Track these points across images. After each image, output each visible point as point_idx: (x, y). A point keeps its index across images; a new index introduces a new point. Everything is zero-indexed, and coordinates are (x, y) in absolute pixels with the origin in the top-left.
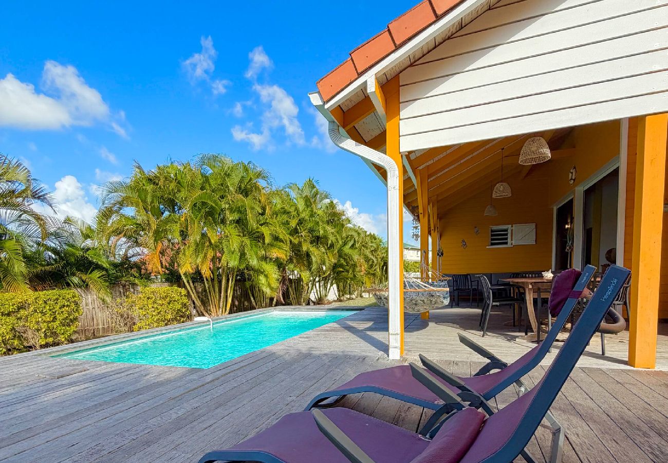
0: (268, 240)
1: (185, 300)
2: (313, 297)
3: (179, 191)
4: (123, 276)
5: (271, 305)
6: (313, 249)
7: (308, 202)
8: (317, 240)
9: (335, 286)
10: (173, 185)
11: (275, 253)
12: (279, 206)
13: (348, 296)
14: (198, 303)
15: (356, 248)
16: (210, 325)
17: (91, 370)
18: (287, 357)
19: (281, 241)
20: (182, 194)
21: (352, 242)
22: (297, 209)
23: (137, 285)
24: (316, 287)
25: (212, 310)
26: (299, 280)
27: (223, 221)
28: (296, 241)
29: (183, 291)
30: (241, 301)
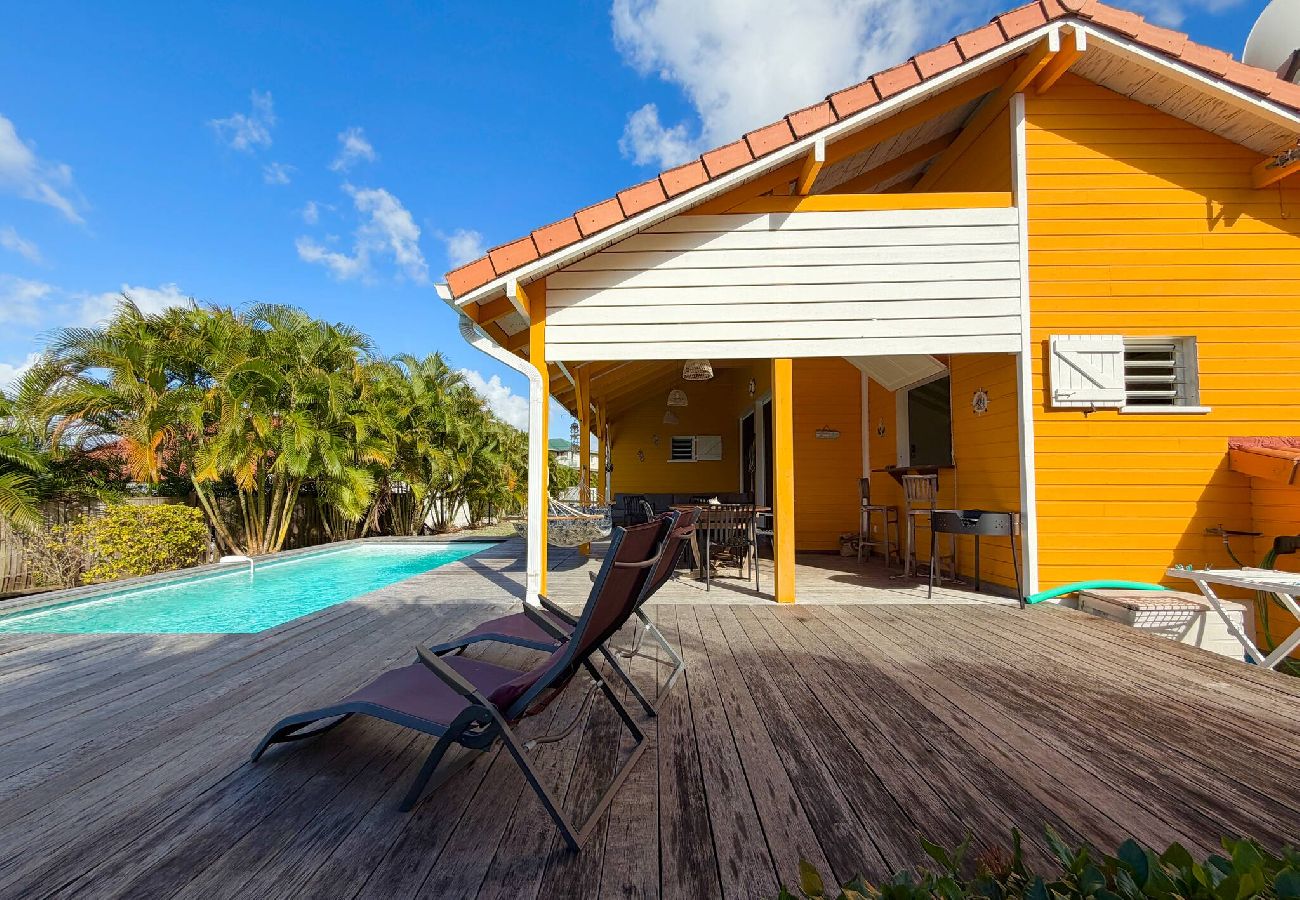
0: (361, 436)
1: (197, 526)
2: (429, 521)
3: (209, 353)
4: (69, 484)
5: (358, 535)
6: (433, 452)
7: (430, 384)
8: (441, 439)
9: (466, 505)
10: (197, 342)
11: (371, 455)
12: (383, 387)
13: (486, 521)
14: (222, 531)
15: (500, 453)
16: (249, 568)
17: (33, 649)
18: (385, 612)
19: (383, 437)
20: (216, 359)
21: (495, 443)
22: (410, 394)
23: (96, 499)
24: (435, 507)
25: (250, 543)
26: (411, 494)
27: (284, 404)
28: (408, 439)
29: (197, 512)
30: (304, 527)
